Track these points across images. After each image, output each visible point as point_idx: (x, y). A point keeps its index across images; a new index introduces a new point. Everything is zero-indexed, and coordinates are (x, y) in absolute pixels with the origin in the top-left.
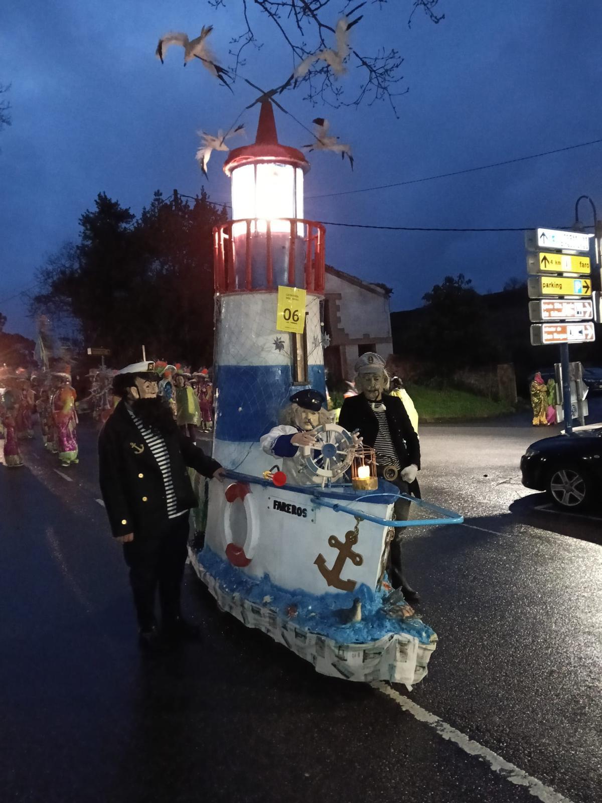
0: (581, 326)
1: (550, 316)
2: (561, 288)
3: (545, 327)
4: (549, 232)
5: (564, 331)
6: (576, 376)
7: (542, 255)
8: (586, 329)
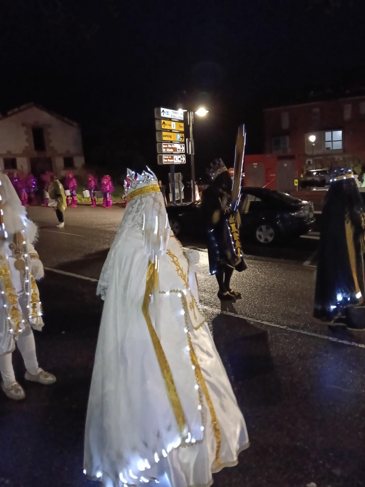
0: (179, 157)
1: (166, 151)
2: (171, 137)
3: (164, 156)
4: (165, 110)
5: (172, 158)
6: (179, 180)
7: (162, 121)
8: (182, 158)
